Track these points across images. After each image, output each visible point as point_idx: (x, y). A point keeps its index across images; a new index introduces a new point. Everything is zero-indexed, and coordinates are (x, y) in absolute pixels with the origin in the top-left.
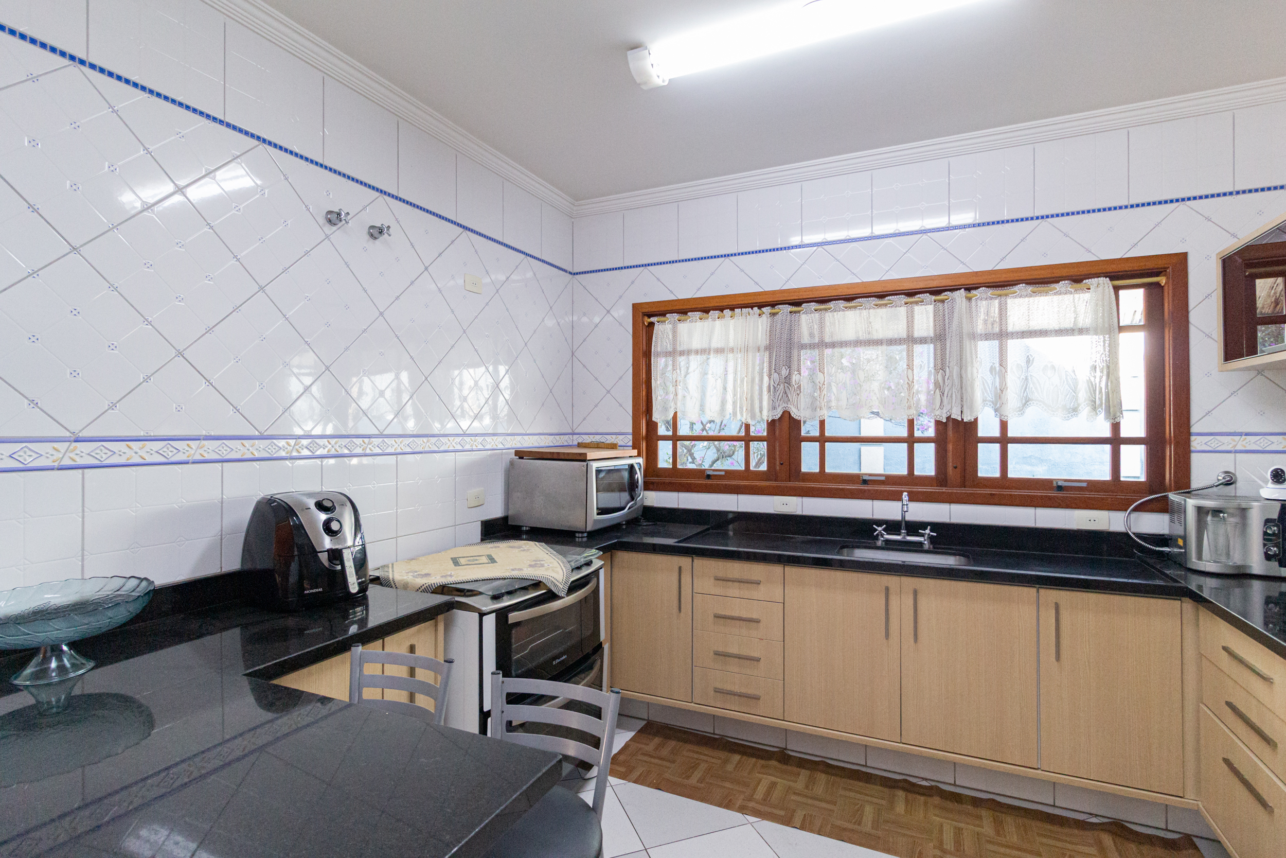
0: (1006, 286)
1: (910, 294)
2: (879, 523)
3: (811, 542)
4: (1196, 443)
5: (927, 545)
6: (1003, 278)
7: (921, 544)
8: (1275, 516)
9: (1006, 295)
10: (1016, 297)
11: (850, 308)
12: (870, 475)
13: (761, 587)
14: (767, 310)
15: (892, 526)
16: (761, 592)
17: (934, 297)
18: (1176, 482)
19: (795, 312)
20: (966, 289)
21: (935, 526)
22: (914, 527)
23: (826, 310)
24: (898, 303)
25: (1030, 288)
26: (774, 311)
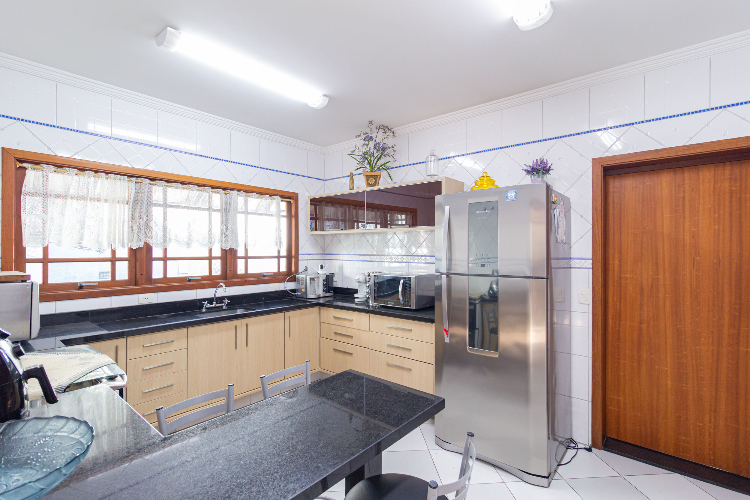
0: (249, 192)
1: (213, 187)
2: (205, 300)
3: (170, 316)
4: (300, 257)
5: (224, 307)
6: (250, 189)
7: (222, 307)
8: (325, 279)
9: (249, 196)
10: (253, 198)
11: (183, 188)
12: (192, 277)
13: (174, 343)
14: (134, 179)
15: (210, 301)
16: (175, 346)
17: (223, 192)
18: (296, 271)
19: (151, 184)
20: (237, 191)
21: (229, 298)
22: (220, 300)
23: (153, 185)
24: (194, 189)
25: (257, 195)
26: (137, 181)
